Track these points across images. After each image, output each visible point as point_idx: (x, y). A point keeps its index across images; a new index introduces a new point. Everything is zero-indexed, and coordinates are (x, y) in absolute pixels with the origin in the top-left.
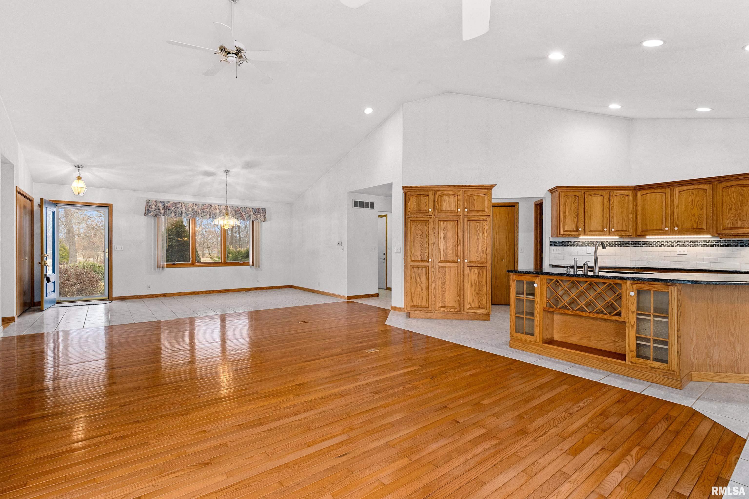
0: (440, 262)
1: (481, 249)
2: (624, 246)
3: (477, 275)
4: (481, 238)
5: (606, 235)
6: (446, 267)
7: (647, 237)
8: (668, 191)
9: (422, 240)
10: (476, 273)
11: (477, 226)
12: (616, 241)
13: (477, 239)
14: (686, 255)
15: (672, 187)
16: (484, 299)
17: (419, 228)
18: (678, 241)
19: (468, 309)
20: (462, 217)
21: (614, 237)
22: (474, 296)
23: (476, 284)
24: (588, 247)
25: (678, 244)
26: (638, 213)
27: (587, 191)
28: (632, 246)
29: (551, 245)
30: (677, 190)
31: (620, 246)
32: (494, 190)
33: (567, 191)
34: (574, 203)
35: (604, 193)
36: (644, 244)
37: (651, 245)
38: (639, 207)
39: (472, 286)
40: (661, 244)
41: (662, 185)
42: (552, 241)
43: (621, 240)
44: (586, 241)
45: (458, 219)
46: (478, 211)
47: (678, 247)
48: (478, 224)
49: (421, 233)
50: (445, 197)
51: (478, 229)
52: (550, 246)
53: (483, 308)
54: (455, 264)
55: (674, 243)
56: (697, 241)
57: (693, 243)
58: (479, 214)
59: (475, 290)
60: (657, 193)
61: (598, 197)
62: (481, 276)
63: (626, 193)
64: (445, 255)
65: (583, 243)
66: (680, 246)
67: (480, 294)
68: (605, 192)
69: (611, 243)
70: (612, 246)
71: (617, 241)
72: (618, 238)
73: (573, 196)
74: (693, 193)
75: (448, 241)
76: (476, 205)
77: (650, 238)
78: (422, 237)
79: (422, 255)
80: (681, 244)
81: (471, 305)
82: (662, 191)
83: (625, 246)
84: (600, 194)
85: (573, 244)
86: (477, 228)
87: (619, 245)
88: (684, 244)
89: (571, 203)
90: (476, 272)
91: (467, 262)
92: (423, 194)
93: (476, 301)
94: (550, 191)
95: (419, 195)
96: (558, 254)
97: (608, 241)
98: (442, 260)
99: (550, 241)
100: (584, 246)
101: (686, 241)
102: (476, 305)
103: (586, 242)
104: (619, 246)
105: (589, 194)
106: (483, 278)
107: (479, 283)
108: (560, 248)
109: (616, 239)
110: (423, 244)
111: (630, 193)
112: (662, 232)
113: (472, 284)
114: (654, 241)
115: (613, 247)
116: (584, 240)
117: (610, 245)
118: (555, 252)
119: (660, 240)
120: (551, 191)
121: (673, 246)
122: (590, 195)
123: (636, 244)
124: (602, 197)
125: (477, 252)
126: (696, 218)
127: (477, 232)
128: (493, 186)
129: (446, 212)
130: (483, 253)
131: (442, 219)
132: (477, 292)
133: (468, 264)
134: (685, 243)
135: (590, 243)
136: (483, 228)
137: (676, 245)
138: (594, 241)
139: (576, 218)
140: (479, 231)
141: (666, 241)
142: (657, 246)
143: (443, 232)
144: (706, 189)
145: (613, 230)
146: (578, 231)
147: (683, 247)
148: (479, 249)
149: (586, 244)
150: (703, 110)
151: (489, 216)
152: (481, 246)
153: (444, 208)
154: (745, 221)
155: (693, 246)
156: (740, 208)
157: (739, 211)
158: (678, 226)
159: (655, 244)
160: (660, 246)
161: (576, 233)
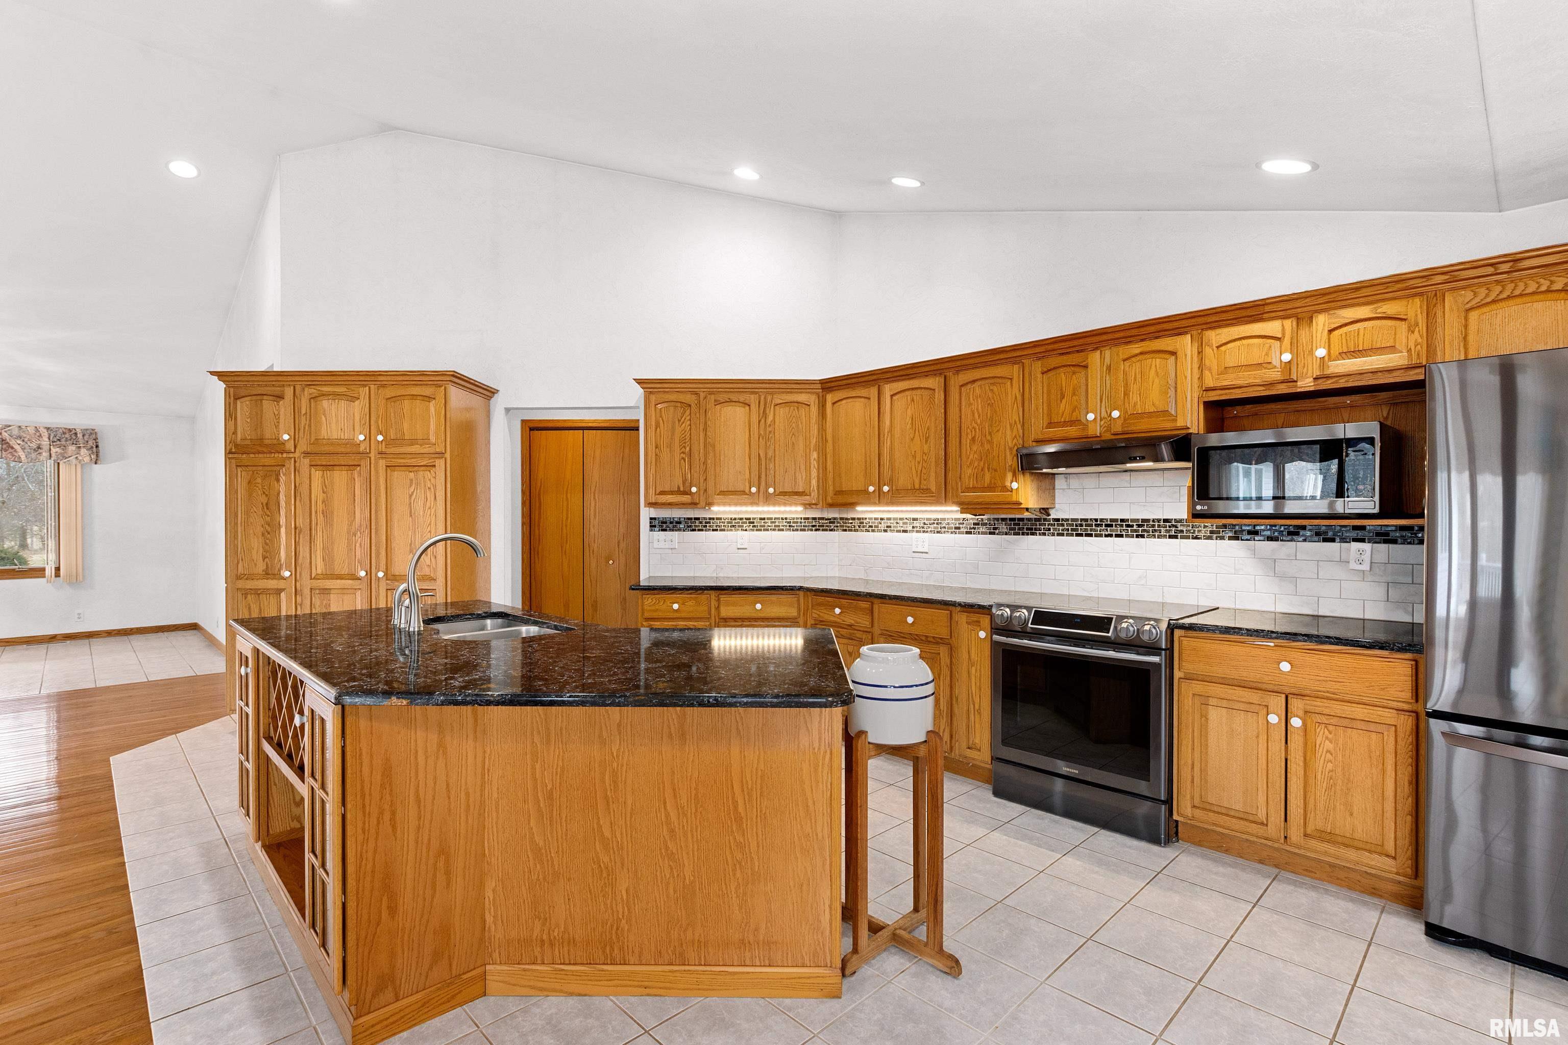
0: (314, 578)
2: (823, 530)
4: (421, 513)
5: (757, 504)
6: (332, 591)
7: (859, 508)
8: (873, 392)
9: (268, 519)
11: (411, 480)
12: (805, 519)
13: (411, 516)
14: (927, 553)
17: (260, 487)
18: (914, 519)
20: (371, 458)
21: (793, 508)
24: (740, 533)
25: (913, 527)
27: (711, 393)
28: (841, 530)
29: (652, 527)
30: (888, 389)
31: (816, 530)
33: (665, 392)
34: (679, 421)
35: (753, 399)
36: (861, 525)
37: (871, 528)
40: (887, 527)
41: (863, 379)
42: (655, 519)
43: (811, 514)
44: (737, 516)
45: (362, 463)
46: (412, 442)
47: (914, 534)
48: (412, 475)
49: (264, 499)
50: (325, 403)
51: (412, 489)
52: (651, 530)
54: (356, 584)
55: (906, 523)
56: (944, 519)
57: (937, 524)
58: (416, 448)
60: (857, 400)
61: (738, 409)
63: (802, 398)
64: (328, 558)
65: (728, 523)
66: (917, 532)
68: (752, 396)
69: (793, 523)
70: (797, 530)
71: (808, 519)
72: (802, 511)
73: (679, 405)
74: (913, 400)
75: (335, 520)
76: (406, 426)
77: (864, 511)
78: (268, 513)
79: (267, 560)
80: (918, 525)
82: (863, 392)
83: (826, 530)
84: (742, 400)
85: (706, 526)
86: (411, 486)
87: (813, 526)
88: (923, 528)
89: (674, 423)
91: (386, 579)
92: (269, 393)
95: (259, 397)
96: (670, 552)
97: (786, 519)
98: (319, 571)
99: (651, 519)
100: (732, 530)
101: (928, 519)
103: (735, 519)
104: (812, 530)
105: (715, 401)
108: (675, 537)
109: (796, 512)
110: (269, 530)
111: (812, 399)
114: (876, 519)
115: (799, 532)
116: (730, 516)
118: (662, 545)
119: (885, 516)
121: (906, 531)
122: (718, 403)
123: (844, 525)
124: (747, 408)
126: (919, 463)
127: (411, 496)
129: (331, 442)
131: (319, 463)
133: (387, 584)
134: (924, 524)
135: (746, 523)
136: (425, 486)
137: (910, 528)
138: (754, 519)
139: (685, 461)
140: (415, 494)
141: (895, 519)
142: (880, 531)
143: (321, 496)
144: (934, 390)
145: (771, 490)
146: (690, 493)
147: (921, 535)
148: (415, 542)
149: (735, 524)
150: (906, 182)
151: (441, 455)
152: (422, 535)
153: (324, 434)
154: (996, 470)
155: (938, 532)
156: (989, 438)
157: (987, 446)
158: (890, 483)
159: (877, 527)
160: (885, 531)
161: (686, 499)
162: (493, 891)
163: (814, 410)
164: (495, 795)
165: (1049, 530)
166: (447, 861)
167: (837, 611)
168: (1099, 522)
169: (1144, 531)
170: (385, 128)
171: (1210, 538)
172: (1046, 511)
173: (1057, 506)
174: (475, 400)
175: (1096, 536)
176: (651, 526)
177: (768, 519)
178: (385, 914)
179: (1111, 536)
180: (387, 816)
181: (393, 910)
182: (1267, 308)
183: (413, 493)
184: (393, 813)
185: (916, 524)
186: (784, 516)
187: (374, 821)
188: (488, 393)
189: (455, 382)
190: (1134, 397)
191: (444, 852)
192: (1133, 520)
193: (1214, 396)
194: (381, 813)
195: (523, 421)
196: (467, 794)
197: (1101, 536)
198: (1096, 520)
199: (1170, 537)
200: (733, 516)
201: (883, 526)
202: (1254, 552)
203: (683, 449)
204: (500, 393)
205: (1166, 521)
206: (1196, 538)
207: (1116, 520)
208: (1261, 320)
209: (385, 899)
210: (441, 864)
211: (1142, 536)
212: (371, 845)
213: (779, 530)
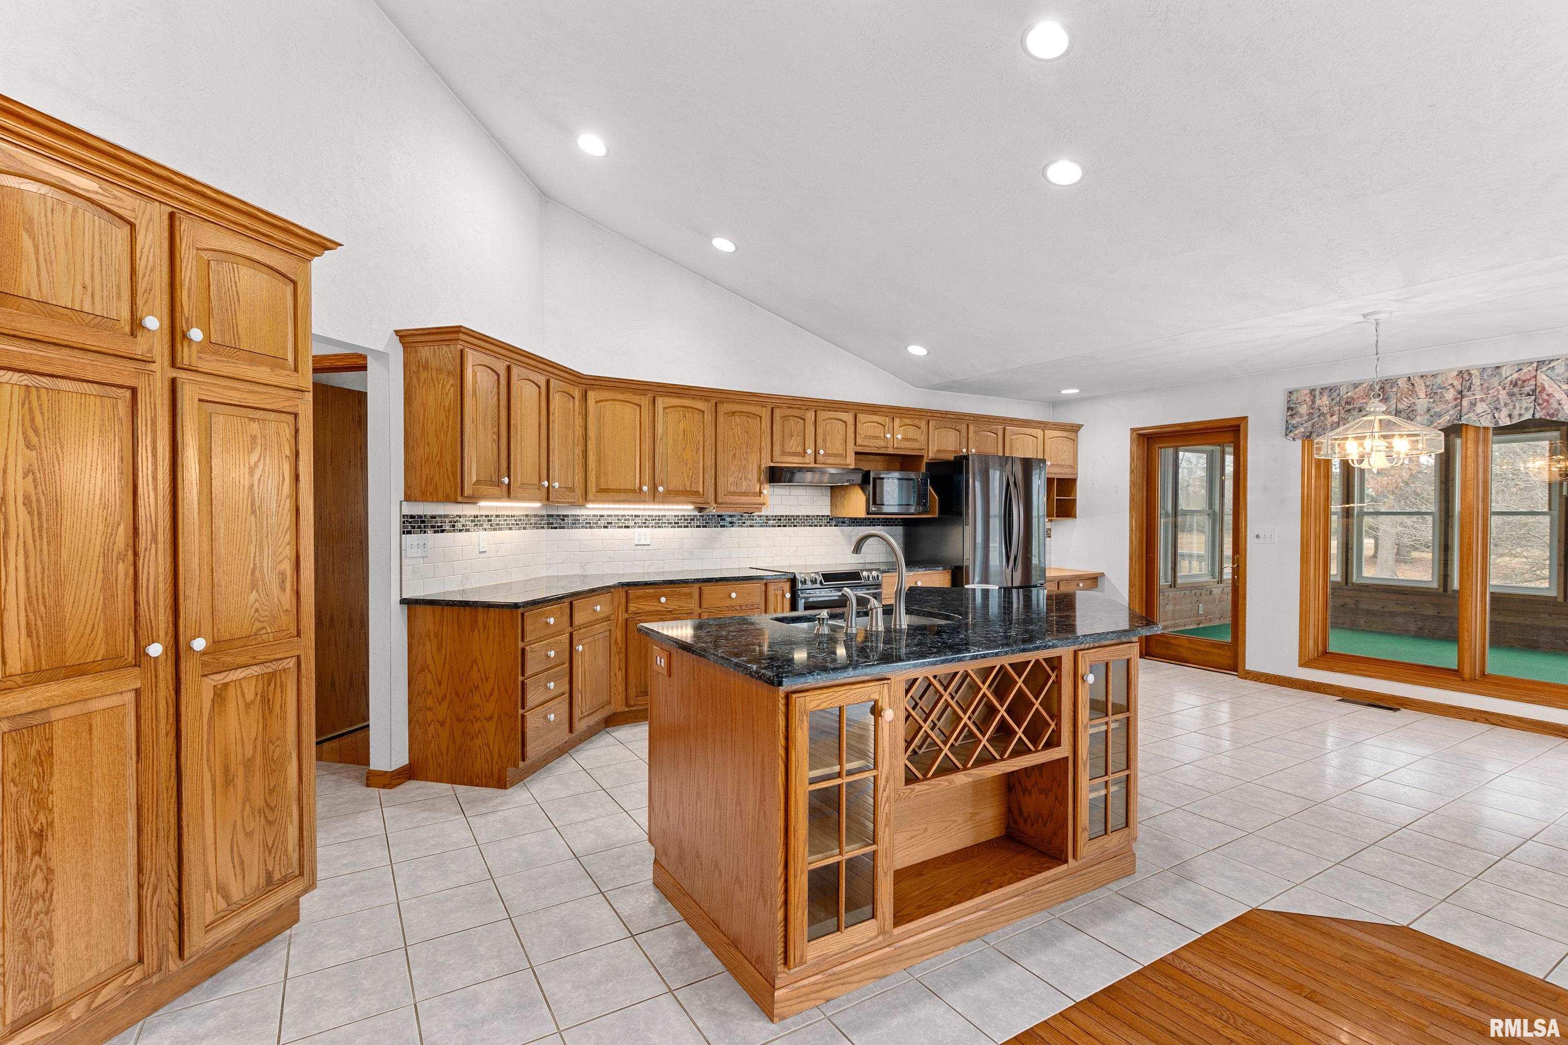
1: (273, 568)
3: (255, 712)
7: (591, 505)
8: (645, 401)
10: (248, 706)
11: (254, 438)
14: (649, 545)
15: (650, 395)
16: (290, 827)
18: (636, 516)
19: (209, 928)
20: (159, 374)
22: (240, 836)
23: (248, 764)
25: (635, 523)
26: (590, 447)
27: (514, 365)
28: (548, 528)
29: (404, 529)
30: (663, 401)
32: (320, 265)
34: (491, 393)
35: (543, 381)
36: (576, 523)
37: (589, 525)
38: (592, 433)
39: (228, 781)
40: (608, 523)
41: (636, 387)
45: (141, 384)
46: (254, 357)
47: (637, 530)
48: (255, 426)
51: (254, 458)
52: (404, 533)
53: (284, 881)
54: (133, 680)
55: (629, 520)
56: (665, 516)
57: (659, 520)
58: (262, 373)
59: (247, 799)
60: (626, 404)
61: (532, 389)
62: (277, 709)
63: (571, 388)
65: (474, 521)
66: (639, 527)
67: (272, 809)
68: (542, 377)
72: (539, 508)
73: (490, 371)
74: (685, 416)
76: (242, 320)
77: (593, 508)
80: (640, 521)
81: (226, 897)
82: (636, 399)
84: (536, 380)
85: (454, 526)
86: (252, 450)
87: (532, 524)
88: (645, 523)
89: (487, 393)
90: (250, 696)
91: (204, 653)
93: (253, 855)
94: (401, 337)
96: (421, 560)
99: (404, 516)
101: (649, 516)
102: (254, 877)
106: (284, 719)
107: (265, 751)
108: (427, 541)
109: (533, 509)
111: (577, 392)
112: (633, 494)
113: (233, 767)
114: (594, 516)
117: (517, 524)
118: (415, 552)
119: (605, 513)
120: (407, 338)
121: (627, 527)
122: (518, 377)
123: (554, 522)
124: (538, 389)
125: (254, 586)
126: (690, 469)
127: (252, 471)
128: (324, 245)
130: (283, 589)
132: (259, 802)
133: (204, 664)
134: (646, 520)
137: (631, 524)
138: (492, 516)
140: (261, 465)
141: (615, 516)
142: (600, 527)
144: (703, 412)
146: (499, 485)
147: (644, 529)
148: (261, 567)
150: (723, 245)
152: (274, 552)
154: (750, 480)
155: (659, 527)
156: (746, 456)
159: (597, 523)
160: (605, 527)
161: (496, 491)
163: (577, 404)
171: (826, 526)
179: (780, 526)
182: (882, 410)
183: (256, 464)
185: (638, 520)
192: (792, 516)
199: (810, 526)
201: (602, 522)
202: (843, 532)
203: (494, 429)
205: (807, 516)
206: (821, 526)
207: (783, 516)
208: (878, 415)
211: (796, 526)
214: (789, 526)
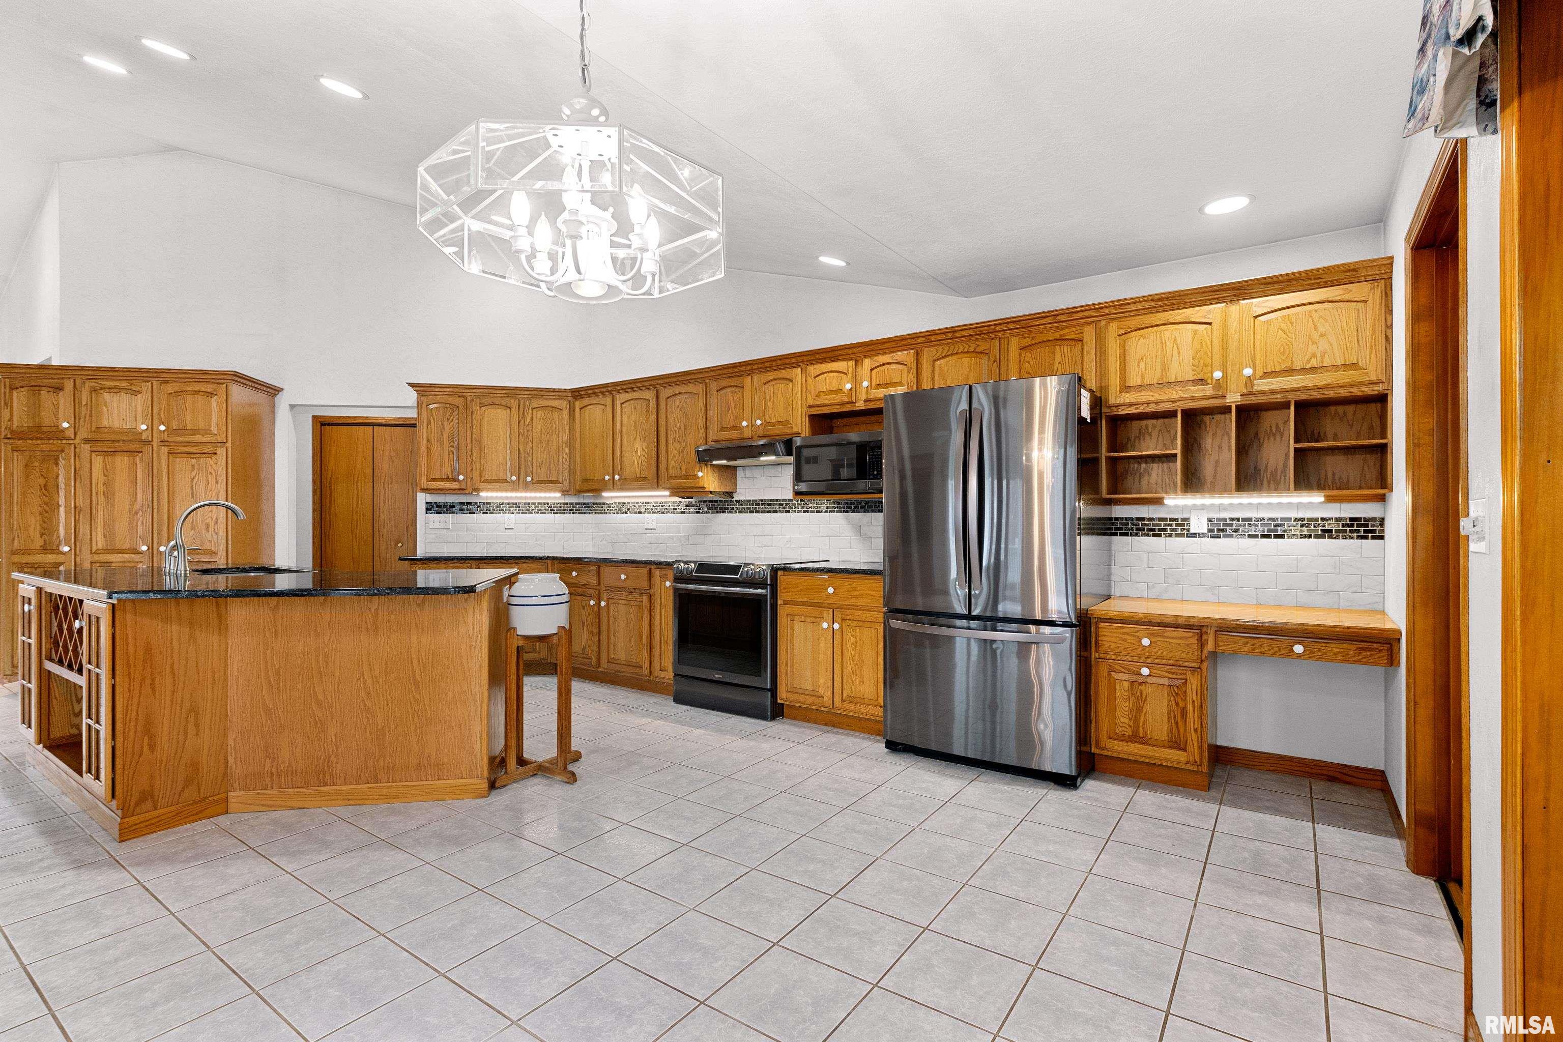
0: (95, 553)
1: (203, 521)
4: (204, 494)
5: (517, 490)
6: (113, 564)
7: (605, 494)
8: (608, 401)
9: (46, 499)
11: (193, 466)
12: (564, 504)
13: (193, 497)
14: (654, 529)
15: (612, 394)
17: (38, 470)
18: (646, 503)
21: (553, 495)
24: (507, 516)
25: (645, 509)
26: (576, 446)
27: (476, 397)
30: (619, 398)
31: (573, 513)
33: (435, 395)
34: (448, 420)
35: (514, 403)
36: (609, 509)
37: (616, 511)
38: (578, 433)
40: (627, 509)
41: (599, 390)
42: (431, 503)
43: (568, 500)
44: (505, 502)
46: (194, 432)
47: (647, 515)
48: (194, 461)
49: (42, 482)
50: (107, 396)
51: (194, 474)
52: (428, 513)
55: (640, 506)
56: (667, 502)
57: (661, 506)
58: (198, 438)
60: (596, 406)
61: (500, 411)
63: (555, 403)
64: (109, 533)
65: (497, 507)
66: (649, 513)
68: (513, 401)
69: (554, 507)
70: (557, 513)
71: (567, 503)
72: (560, 497)
73: (448, 406)
74: (635, 408)
75: (116, 501)
76: (188, 418)
77: (610, 496)
78: (47, 494)
79: (45, 536)
82: (603, 400)
83: (582, 513)
84: (504, 403)
86: (193, 470)
87: (570, 510)
88: (652, 509)
89: (444, 421)
92: (48, 385)
95: (37, 389)
96: (444, 531)
97: (548, 503)
98: (100, 546)
99: (428, 503)
100: (500, 513)
101: (655, 503)
103: (503, 504)
104: (569, 513)
105: (480, 403)
108: (450, 518)
109: (555, 498)
110: (47, 509)
111: (565, 405)
114: (620, 503)
115: (559, 515)
116: (498, 501)
117: (553, 510)
118: (437, 525)
119: (626, 500)
121: (640, 513)
122: (482, 405)
123: (597, 509)
124: (508, 410)
126: (639, 457)
127: (192, 480)
129: (111, 430)
131: (101, 449)
134: (653, 506)
135: (512, 507)
136: (206, 470)
137: (643, 510)
138: (519, 503)
139: (453, 454)
140: (197, 477)
141: (633, 503)
142: (622, 513)
143: (102, 479)
144: (649, 400)
145: (529, 479)
146: (457, 481)
147: (651, 515)
149: (501, 508)
151: (222, 444)
153: (105, 423)
154: (689, 463)
155: (663, 513)
156: (684, 438)
157: (683, 445)
158: (621, 473)
159: (620, 510)
160: (626, 513)
161: (455, 485)
162: (234, 740)
163: (566, 413)
164: (236, 673)
165: (733, 508)
166: (196, 718)
167: (574, 574)
168: (763, 502)
169: (789, 508)
170: (169, 149)
171: (826, 512)
172: (730, 494)
173: (738, 491)
174: (259, 397)
175: (762, 512)
176: (427, 509)
177: (532, 503)
178: (146, 749)
179: (770, 512)
180: (148, 681)
181: (152, 748)
182: (840, 352)
183: (194, 477)
184: (153, 680)
185: (648, 506)
186: (546, 501)
187: (137, 685)
188: (273, 391)
189: (236, 381)
190: (770, 412)
191: (194, 710)
192: (784, 500)
193: (814, 411)
194: (143, 679)
195: (314, 417)
196: (213, 673)
197: (764, 512)
198: (762, 501)
199: (805, 512)
200: (502, 501)
201: (624, 509)
202: (849, 520)
203: (452, 444)
204: (285, 392)
207: (773, 501)
208: (838, 360)
209: (146, 738)
210: (192, 719)
211: (788, 512)
212: (135, 701)
213: (542, 513)
214: (780, 512)
